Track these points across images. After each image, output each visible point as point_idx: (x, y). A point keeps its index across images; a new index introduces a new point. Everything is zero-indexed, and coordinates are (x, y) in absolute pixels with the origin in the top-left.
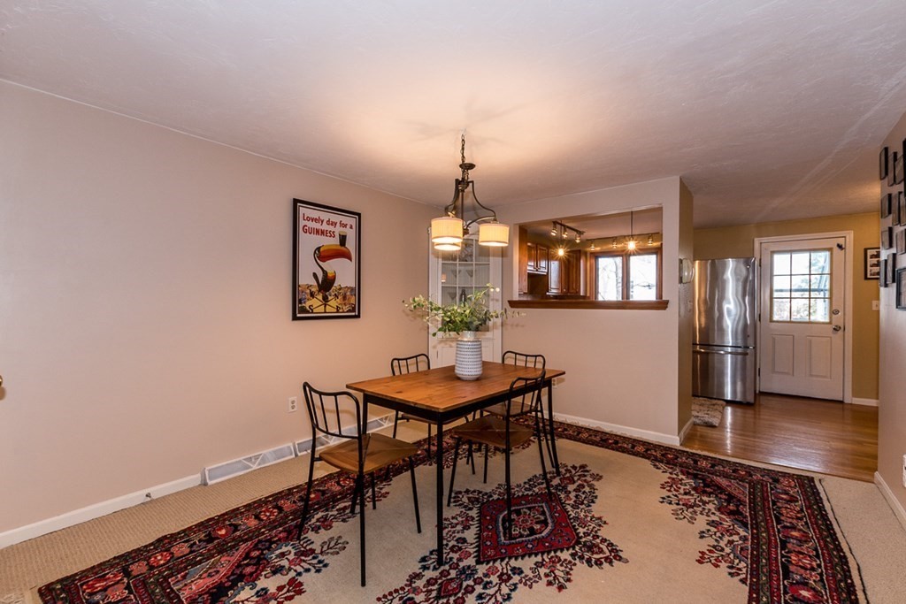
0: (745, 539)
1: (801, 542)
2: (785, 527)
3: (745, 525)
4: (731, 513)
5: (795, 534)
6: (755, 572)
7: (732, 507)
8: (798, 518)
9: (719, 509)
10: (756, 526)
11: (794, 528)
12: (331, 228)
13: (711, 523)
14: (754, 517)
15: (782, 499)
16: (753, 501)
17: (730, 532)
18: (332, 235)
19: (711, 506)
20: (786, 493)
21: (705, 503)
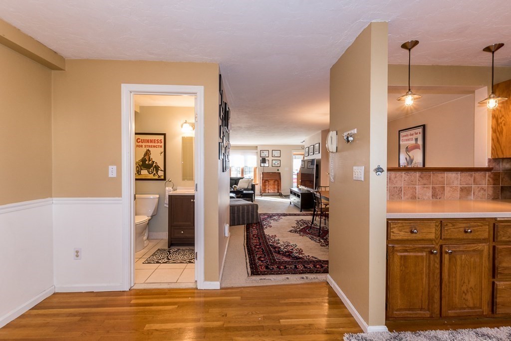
0: (269, 242)
1: (256, 245)
2: (261, 248)
3: (271, 245)
4: (276, 247)
5: (258, 247)
6: (265, 237)
7: (277, 249)
8: (257, 252)
9: (280, 248)
10: (268, 246)
11: (258, 248)
12: (411, 137)
13: (279, 243)
14: (269, 248)
15: (263, 258)
16: (272, 254)
17: (273, 242)
18: (412, 139)
19: (282, 248)
20: (262, 261)
21: (284, 248)
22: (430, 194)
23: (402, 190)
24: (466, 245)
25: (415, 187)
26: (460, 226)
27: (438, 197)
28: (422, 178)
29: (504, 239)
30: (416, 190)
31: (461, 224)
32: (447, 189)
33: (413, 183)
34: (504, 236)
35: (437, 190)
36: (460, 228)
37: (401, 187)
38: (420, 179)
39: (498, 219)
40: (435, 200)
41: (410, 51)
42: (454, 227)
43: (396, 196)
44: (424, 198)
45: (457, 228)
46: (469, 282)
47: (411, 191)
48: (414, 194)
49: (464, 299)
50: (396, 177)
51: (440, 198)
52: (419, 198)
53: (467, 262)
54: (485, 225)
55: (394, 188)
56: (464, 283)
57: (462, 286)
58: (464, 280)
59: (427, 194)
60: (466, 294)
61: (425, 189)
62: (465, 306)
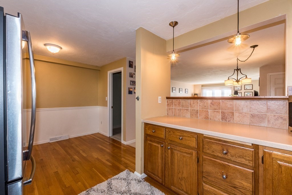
22: (220, 117)
23: (198, 112)
24: (181, 148)
25: (208, 111)
26: (177, 134)
27: (227, 120)
28: (213, 104)
29: (208, 151)
30: (208, 112)
31: (178, 133)
32: (236, 115)
33: (206, 108)
34: (208, 150)
35: (227, 115)
36: (177, 135)
37: (197, 110)
38: (211, 105)
39: (204, 135)
40: (224, 121)
41: (174, 28)
42: (174, 134)
43: (195, 116)
44: (215, 119)
45: (176, 135)
46: (183, 173)
47: (205, 113)
48: (207, 115)
49: (180, 183)
50: (194, 103)
51: (229, 121)
52: (210, 119)
53: (181, 159)
54: (193, 137)
55: (193, 110)
56: (180, 172)
57: (179, 174)
58: (180, 171)
59: (217, 117)
60: (181, 181)
61: (215, 113)
62: (180, 188)
